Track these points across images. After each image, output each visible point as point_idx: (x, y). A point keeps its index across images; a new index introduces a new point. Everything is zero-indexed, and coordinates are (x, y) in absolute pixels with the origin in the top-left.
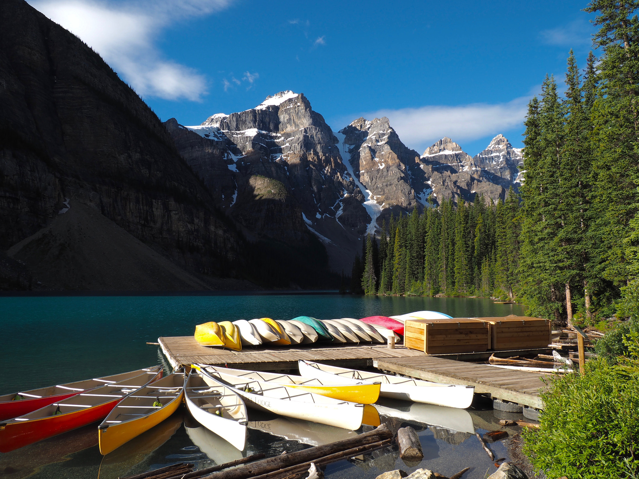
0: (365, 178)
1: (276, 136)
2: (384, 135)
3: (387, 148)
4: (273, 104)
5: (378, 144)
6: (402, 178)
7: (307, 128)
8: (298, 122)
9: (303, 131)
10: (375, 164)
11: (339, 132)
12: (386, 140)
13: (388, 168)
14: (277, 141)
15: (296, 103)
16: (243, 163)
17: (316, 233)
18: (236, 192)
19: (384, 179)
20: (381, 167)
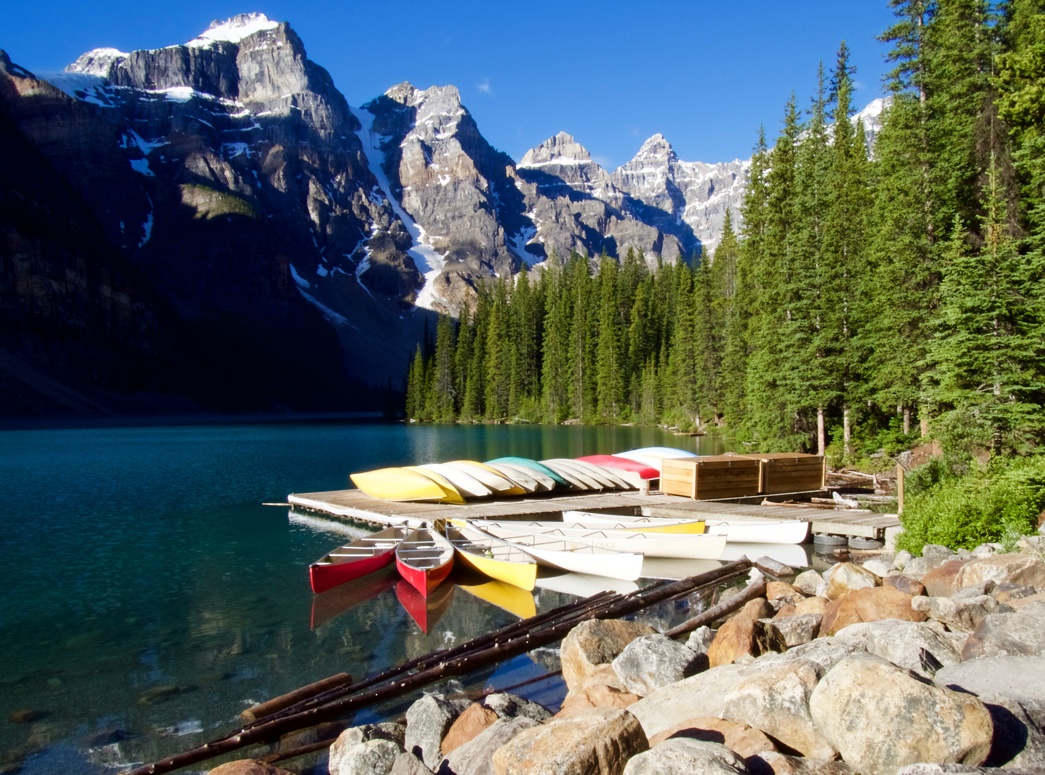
0: (412, 202)
1: (233, 107)
2: (449, 119)
3: (455, 147)
4: (225, 39)
5: (439, 136)
6: (482, 205)
7: (298, 95)
8: (278, 80)
9: (290, 100)
10: (431, 175)
11: (362, 108)
12: (454, 131)
13: (456, 184)
14: (236, 116)
15: (274, 42)
16: (162, 157)
17: (318, 304)
18: (150, 217)
19: (449, 205)
20: (444, 183)
